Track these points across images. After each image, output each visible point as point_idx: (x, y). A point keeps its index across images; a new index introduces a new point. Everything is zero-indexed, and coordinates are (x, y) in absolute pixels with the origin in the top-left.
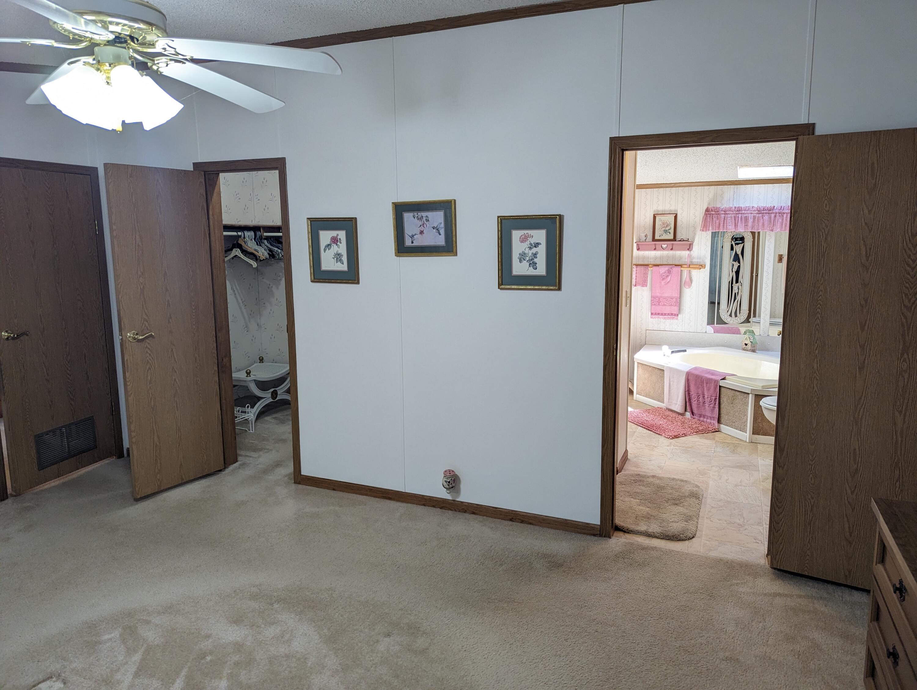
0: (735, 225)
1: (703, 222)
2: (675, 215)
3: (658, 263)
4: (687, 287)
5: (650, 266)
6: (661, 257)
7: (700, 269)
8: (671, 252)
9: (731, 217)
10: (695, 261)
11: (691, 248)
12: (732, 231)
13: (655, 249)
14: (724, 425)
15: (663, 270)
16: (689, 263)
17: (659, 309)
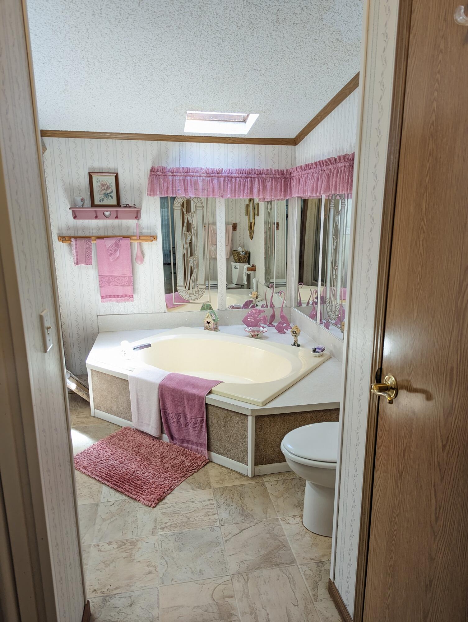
0: (185, 190)
1: (150, 185)
2: (115, 175)
3: (102, 234)
4: (139, 262)
5: (93, 238)
6: (106, 228)
7: (152, 241)
8: (116, 222)
9: (180, 180)
10: (145, 231)
11: (139, 216)
12: (181, 196)
13: (96, 217)
14: (215, 452)
15: (109, 243)
16: (138, 234)
17: (109, 291)
